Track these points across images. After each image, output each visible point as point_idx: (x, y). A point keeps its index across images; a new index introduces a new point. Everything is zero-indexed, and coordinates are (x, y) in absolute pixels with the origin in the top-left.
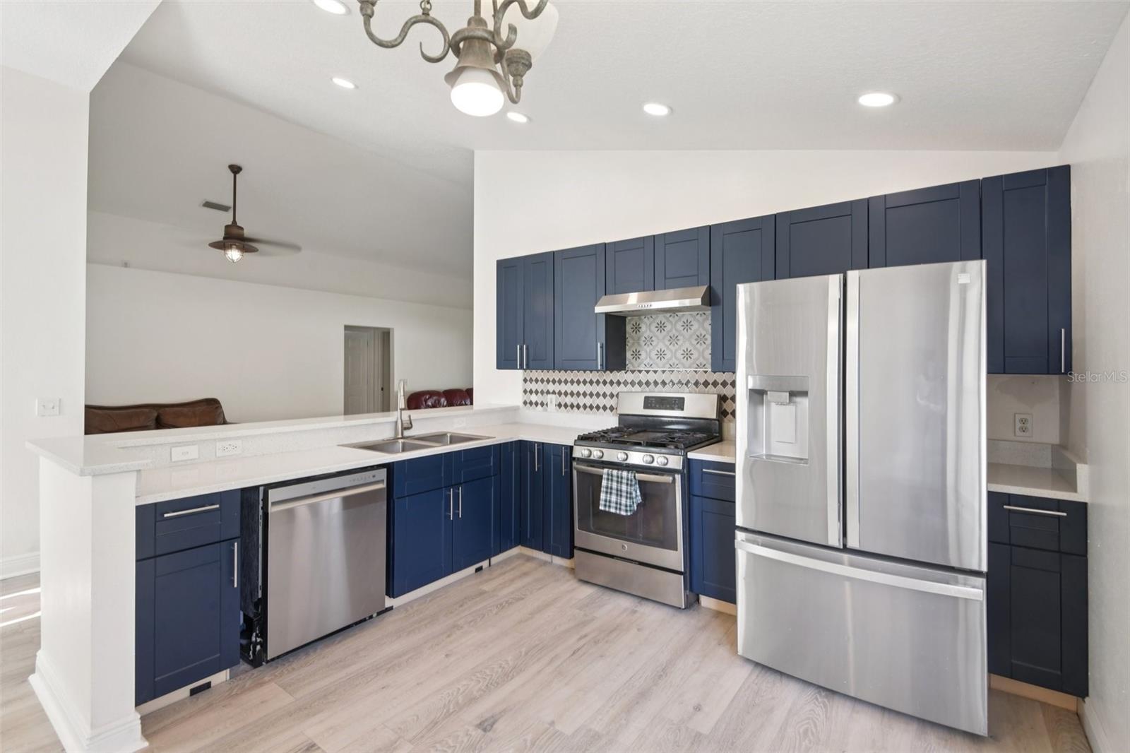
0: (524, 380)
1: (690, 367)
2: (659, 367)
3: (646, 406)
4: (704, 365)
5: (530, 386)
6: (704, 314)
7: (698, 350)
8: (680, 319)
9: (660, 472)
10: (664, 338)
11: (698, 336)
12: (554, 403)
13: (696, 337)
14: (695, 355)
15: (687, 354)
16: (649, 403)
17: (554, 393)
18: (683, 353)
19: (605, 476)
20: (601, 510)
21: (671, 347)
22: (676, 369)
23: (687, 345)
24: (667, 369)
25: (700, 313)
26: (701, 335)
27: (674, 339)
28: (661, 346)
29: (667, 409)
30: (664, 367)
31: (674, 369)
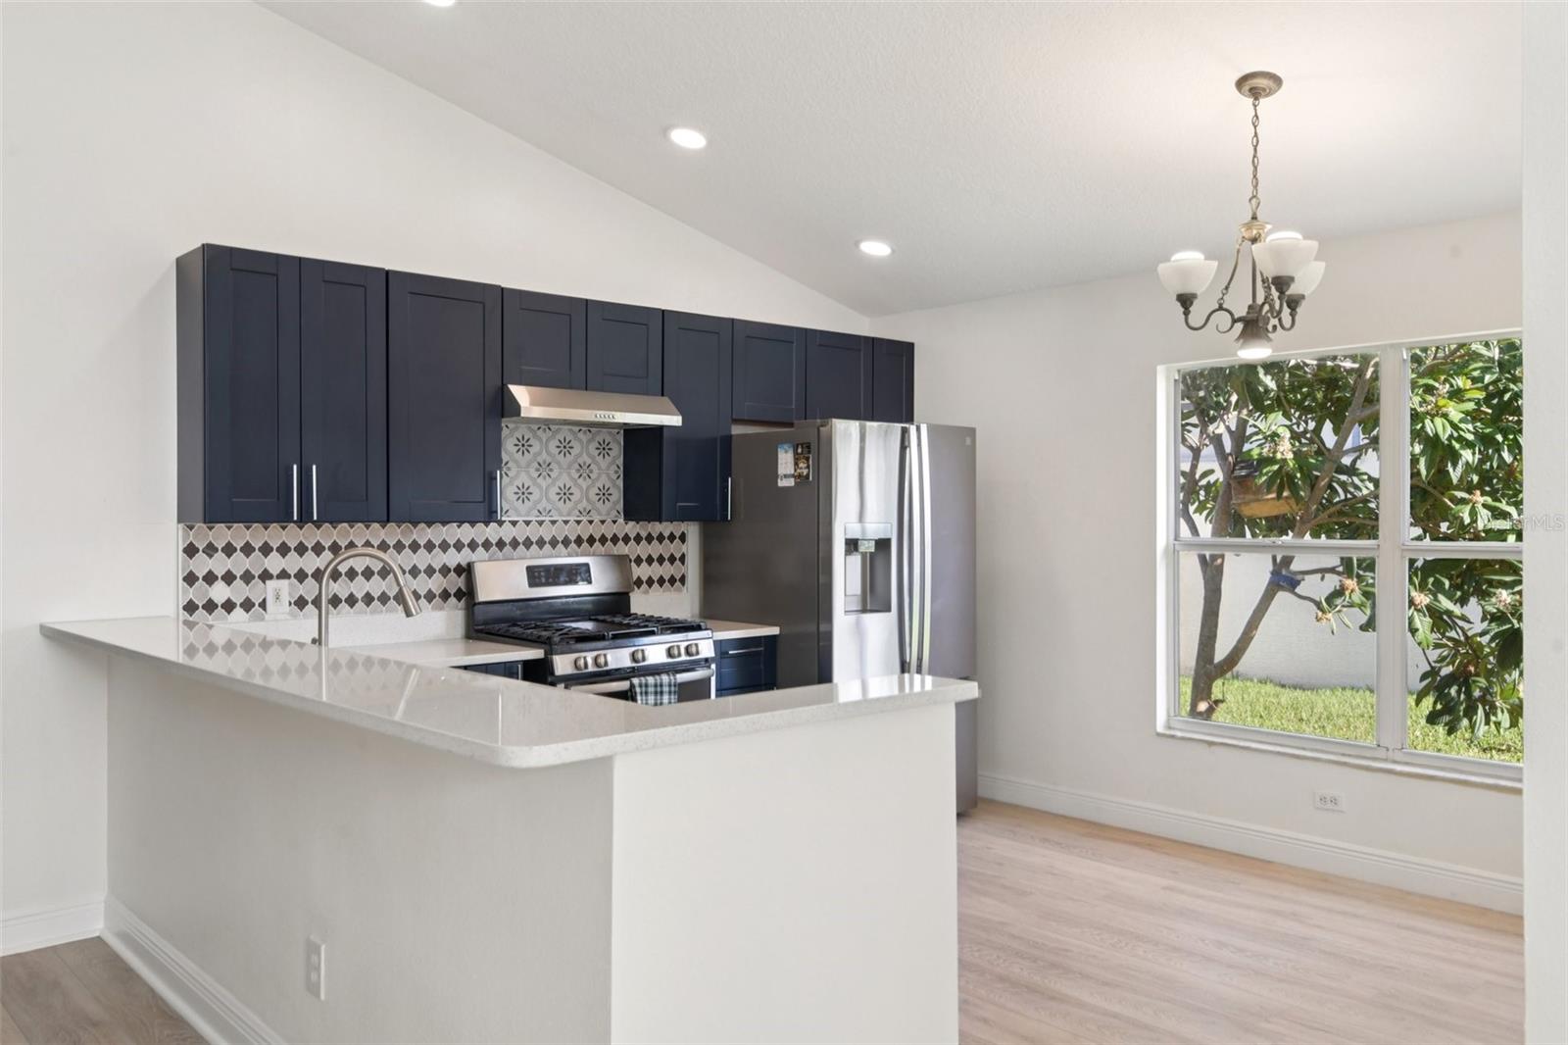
0: (185, 551)
1: (569, 515)
2: (519, 515)
3: (531, 584)
4: (589, 513)
5: (202, 565)
6: (589, 431)
8: (553, 437)
9: (693, 666)
10: (528, 465)
11: (580, 465)
12: (286, 598)
13: (578, 467)
15: (565, 494)
16: (536, 575)
17: (284, 575)
18: (559, 491)
22: (548, 519)
23: (565, 480)
24: (534, 519)
25: (584, 429)
26: (585, 464)
27: (545, 468)
28: (523, 479)
29: (566, 583)
30: (528, 516)
31: (543, 519)
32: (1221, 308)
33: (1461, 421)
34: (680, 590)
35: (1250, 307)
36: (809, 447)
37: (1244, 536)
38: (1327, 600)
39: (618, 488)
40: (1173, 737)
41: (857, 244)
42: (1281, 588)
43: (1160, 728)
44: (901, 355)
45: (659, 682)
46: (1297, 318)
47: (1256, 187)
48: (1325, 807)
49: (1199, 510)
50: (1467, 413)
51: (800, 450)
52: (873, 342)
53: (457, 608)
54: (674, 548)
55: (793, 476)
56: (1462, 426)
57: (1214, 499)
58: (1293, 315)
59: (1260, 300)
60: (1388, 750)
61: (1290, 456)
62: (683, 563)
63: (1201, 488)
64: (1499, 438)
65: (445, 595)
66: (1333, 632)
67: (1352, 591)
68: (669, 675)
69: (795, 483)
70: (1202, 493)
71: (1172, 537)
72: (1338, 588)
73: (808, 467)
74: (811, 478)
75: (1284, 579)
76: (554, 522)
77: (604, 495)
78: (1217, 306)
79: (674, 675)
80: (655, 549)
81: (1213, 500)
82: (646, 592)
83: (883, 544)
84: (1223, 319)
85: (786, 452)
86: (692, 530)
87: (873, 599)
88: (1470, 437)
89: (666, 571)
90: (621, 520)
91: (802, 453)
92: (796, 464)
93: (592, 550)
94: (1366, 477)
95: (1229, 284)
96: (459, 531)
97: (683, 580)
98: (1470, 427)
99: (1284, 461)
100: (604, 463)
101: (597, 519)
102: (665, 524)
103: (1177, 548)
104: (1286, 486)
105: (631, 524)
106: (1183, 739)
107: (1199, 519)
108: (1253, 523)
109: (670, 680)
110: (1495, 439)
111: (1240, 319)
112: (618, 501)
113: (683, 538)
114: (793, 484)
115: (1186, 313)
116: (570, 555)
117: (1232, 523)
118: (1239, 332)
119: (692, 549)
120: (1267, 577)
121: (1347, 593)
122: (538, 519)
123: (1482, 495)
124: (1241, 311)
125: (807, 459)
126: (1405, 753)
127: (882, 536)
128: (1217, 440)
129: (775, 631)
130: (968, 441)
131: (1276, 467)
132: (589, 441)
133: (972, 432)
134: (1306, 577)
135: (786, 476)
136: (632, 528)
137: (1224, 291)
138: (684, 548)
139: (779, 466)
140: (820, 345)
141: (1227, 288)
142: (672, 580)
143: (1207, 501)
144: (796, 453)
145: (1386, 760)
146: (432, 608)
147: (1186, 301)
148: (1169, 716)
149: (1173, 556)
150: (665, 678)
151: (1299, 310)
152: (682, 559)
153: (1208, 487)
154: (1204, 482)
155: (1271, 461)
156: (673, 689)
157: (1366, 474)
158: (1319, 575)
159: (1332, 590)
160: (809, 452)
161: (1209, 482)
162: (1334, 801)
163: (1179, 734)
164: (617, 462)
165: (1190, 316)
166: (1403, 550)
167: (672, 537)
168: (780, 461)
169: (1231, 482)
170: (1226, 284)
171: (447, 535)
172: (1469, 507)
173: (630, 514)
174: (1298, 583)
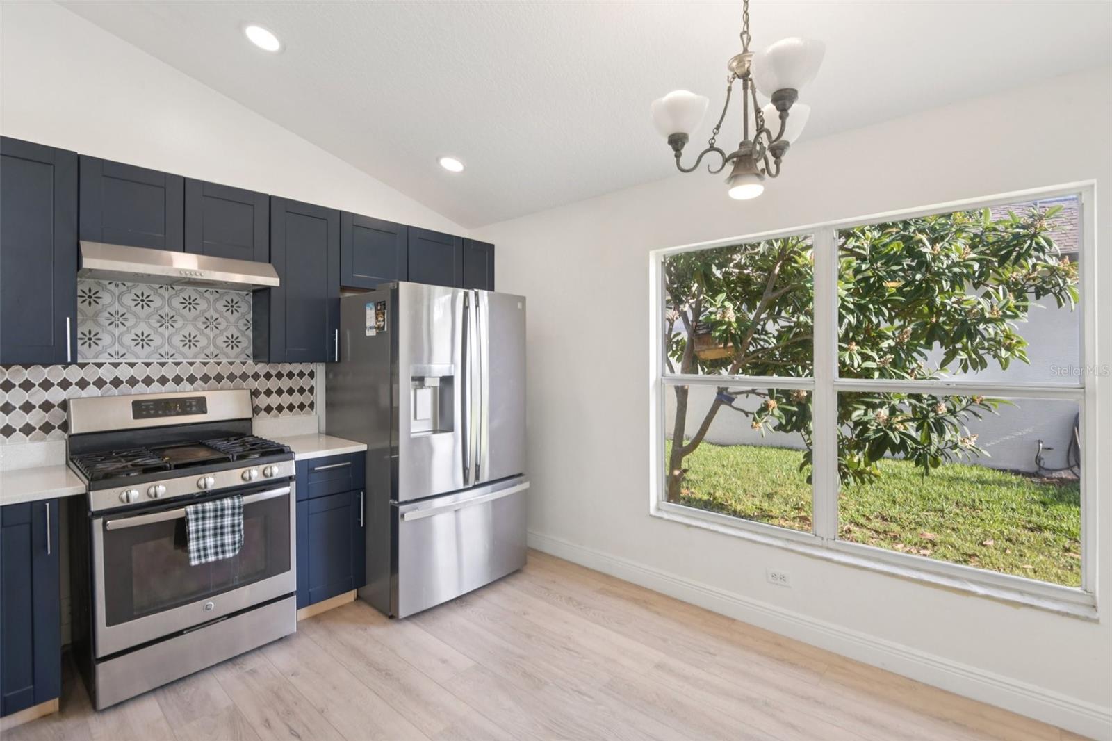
1: (194, 358)
3: (137, 415)
4: (216, 356)
7: (207, 337)
8: (177, 294)
9: (268, 486)
10: (148, 317)
11: (207, 319)
13: (205, 320)
14: (203, 342)
15: (190, 341)
16: (140, 409)
19: (192, 517)
20: (195, 566)
21: (162, 330)
22: (170, 361)
23: (190, 330)
24: (155, 361)
25: (211, 289)
27: (166, 320)
28: (143, 327)
29: (178, 414)
30: (149, 358)
31: (167, 361)
32: (712, 148)
33: (846, 296)
34: (309, 413)
35: (741, 144)
36: (384, 305)
37: (697, 373)
38: (757, 413)
39: (248, 337)
40: (661, 518)
41: (438, 160)
42: (722, 402)
43: (652, 511)
44: (486, 251)
45: (219, 506)
46: (781, 166)
47: (746, 22)
48: (776, 582)
49: (673, 355)
50: (848, 290)
51: (379, 308)
52: (463, 241)
53: (61, 438)
54: (305, 382)
55: (375, 328)
56: (847, 299)
57: (682, 349)
58: (777, 164)
59: (751, 138)
60: (823, 539)
61: (733, 320)
62: (312, 393)
63: (674, 343)
64: (871, 306)
65: (47, 428)
66: (762, 436)
67: (774, 408)
68: (233, 498)
69: (377, 333)
70: (674, 346)
71: (660, 374)
72: (763, 406)
73: (384, 321)
74: (386, 329)
75: (724, 397)
76: (177, 364)
77: (233, 342)
78: (708, 146)
79: (239, 498)
80: (285, 384)
81: (680, 350)
82: (276, 416)
83: (447, 381)
84: (714, 159)
85: (371, 309)
86: (320, 369)
87: (443, 422)
88: (852, 306)
89: (296, 399)
90: (250, 362)
91: (380, 310)
92: (377, 318)
93: (219, 385)
94: (771, 336)
95: (720, 123)
96: (64, 371)
97: (312, 406)
98: (851, 300)
99: (729, 324)
100: (232, 318)
101: (224, 361)
102: (294, 364)
103: (663, 381)
104: (730, 340)
105: (260, 365)
106: (668, 520)
107: (673, 360)
108: (703, 363)
109: (234, 503)
110: (869, 307)
111: (732, 156)
112: (248, 347)
113: (312, 375)
114: (375, 334)
115: (678, 156)
116: (195, 390)
117: (692, 362)
118: (730, 173)
119: (320, 383)
120: (715, 395)
121: (770, 409)
122: (159, 361)
123: (856, 345)
124: (732, 147)
125: (384, 314)
126: (836, 542)
127: (446, 374)
128: (684, 315)
129: (363, 447)
130: (519, 306)
131: (724, 327)
132: (217, 300)
133: (523, 299)
134: (739, 396)
135: (371, 328)
136: (262, 368)
137: (715, 131)
138: (313, 382)
139: (367, 320)
140: (420, 238)
141: (718, 128)
142: (302, 407)
143: (677, 350)
144: (376, 310)
145: (821, 547)
146: (30, 439)
147: (677, 142)
148: (658, 501)
149: (661, 385)
150: (228, 502)
151: (783, 158)
152: (312, 390)
153: (677, 342)
154: (675, 340)
155: (720, 323)
156: (237, 511)
157: (771, 333)
158: (746, 395)
159: (760, 407)
160: (385, 309)
161: (678, 340)
162: (783, 578)
163: (666, 516)
164: (246, 317)
165: (681, 159)
166: (834, 385)
167: (301, 374)
168: (367, 317)
169: (694, 338)
170: (717, 123)
171: (48, 376)
172: (848, 353)
173: (257, 357)
174: (733, 400)
